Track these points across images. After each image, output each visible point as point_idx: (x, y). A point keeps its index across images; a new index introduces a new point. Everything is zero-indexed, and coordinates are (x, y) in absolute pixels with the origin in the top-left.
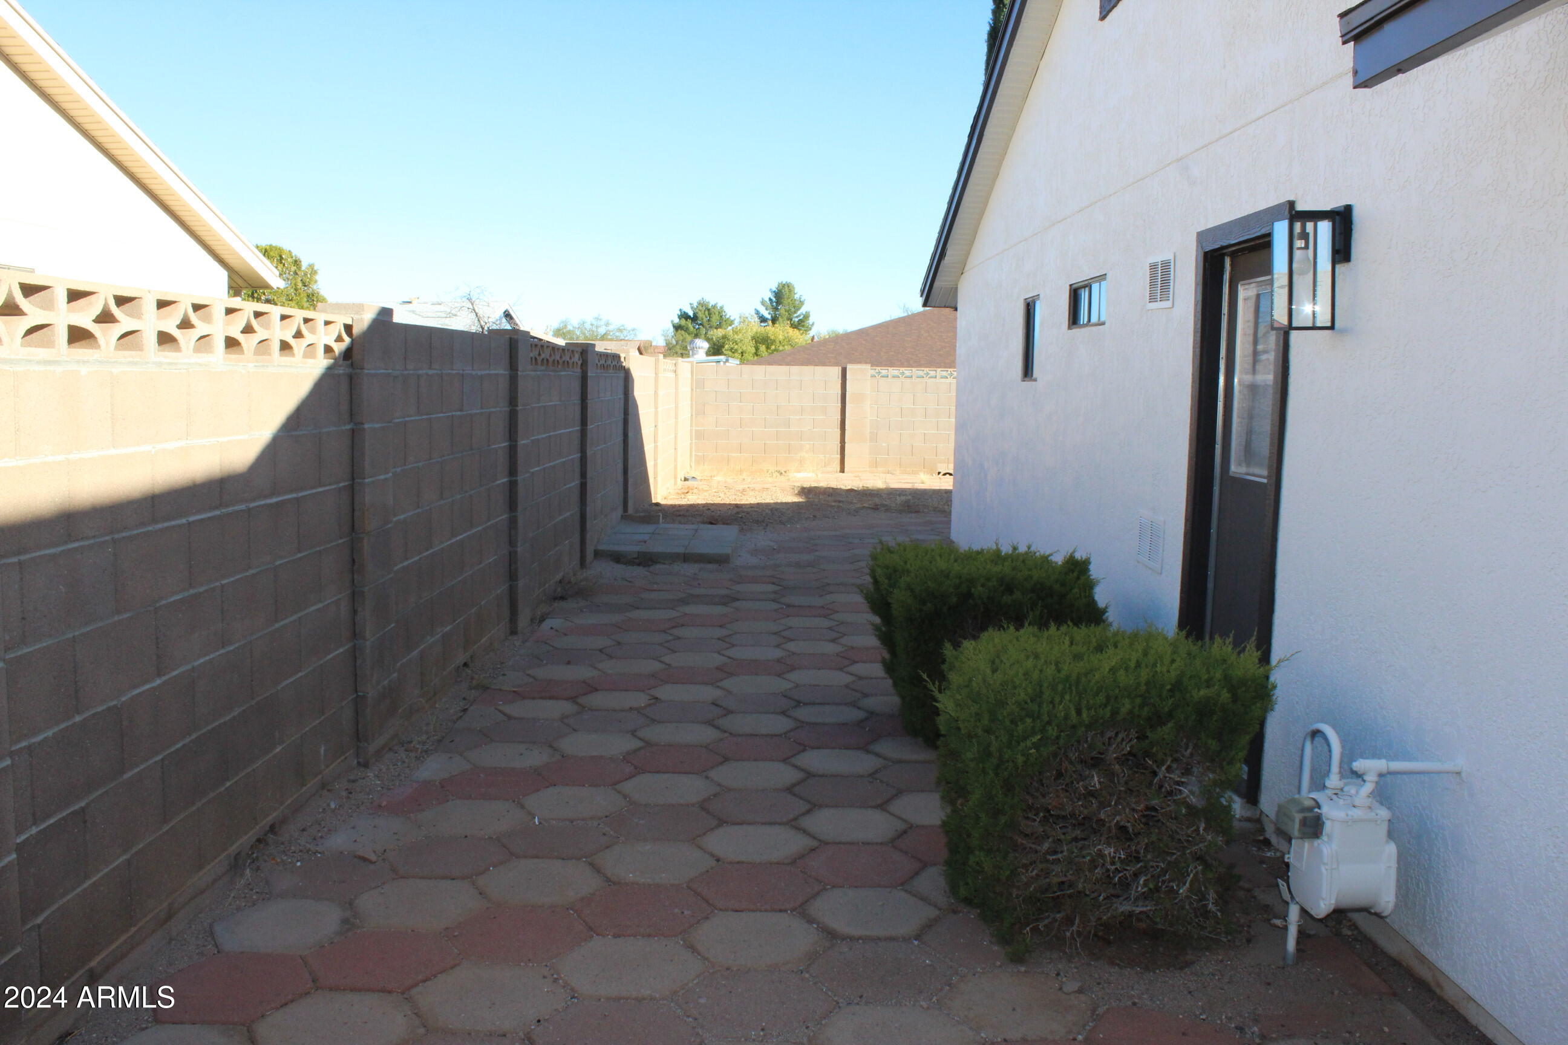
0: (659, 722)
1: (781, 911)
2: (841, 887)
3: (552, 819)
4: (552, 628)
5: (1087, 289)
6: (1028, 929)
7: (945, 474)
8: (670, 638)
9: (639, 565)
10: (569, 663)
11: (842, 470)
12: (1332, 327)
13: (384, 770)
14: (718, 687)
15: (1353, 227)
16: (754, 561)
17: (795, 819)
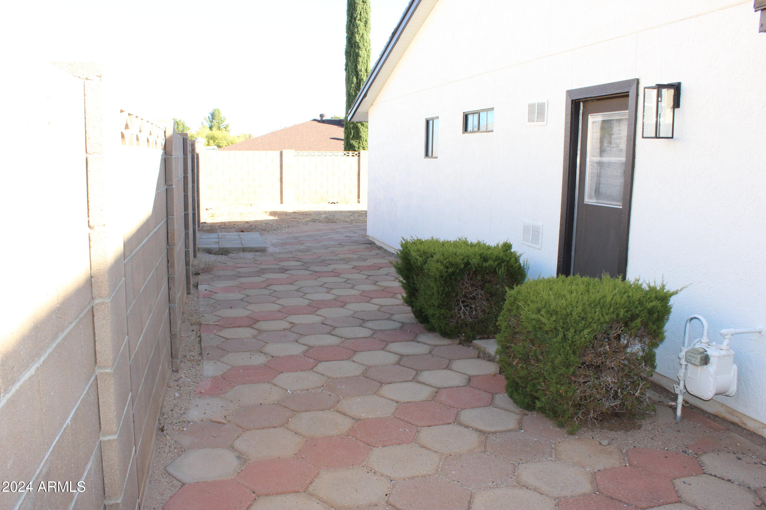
0: (305, 335)
1: (449, 424)
2: (465, 409)
3: (297, 390)
4: (206, 290)
5: (476, 116)
6: (575, 418)
7: (332, 203)
8: (272, 291)
9: (222, 254)
10: (231, 308)
11: (282, 203)
12: (672, 137)
13: (186, 373)
14: (317, 315)
15: (681, 92)
16: (277, 250)
17: (414, 378)
